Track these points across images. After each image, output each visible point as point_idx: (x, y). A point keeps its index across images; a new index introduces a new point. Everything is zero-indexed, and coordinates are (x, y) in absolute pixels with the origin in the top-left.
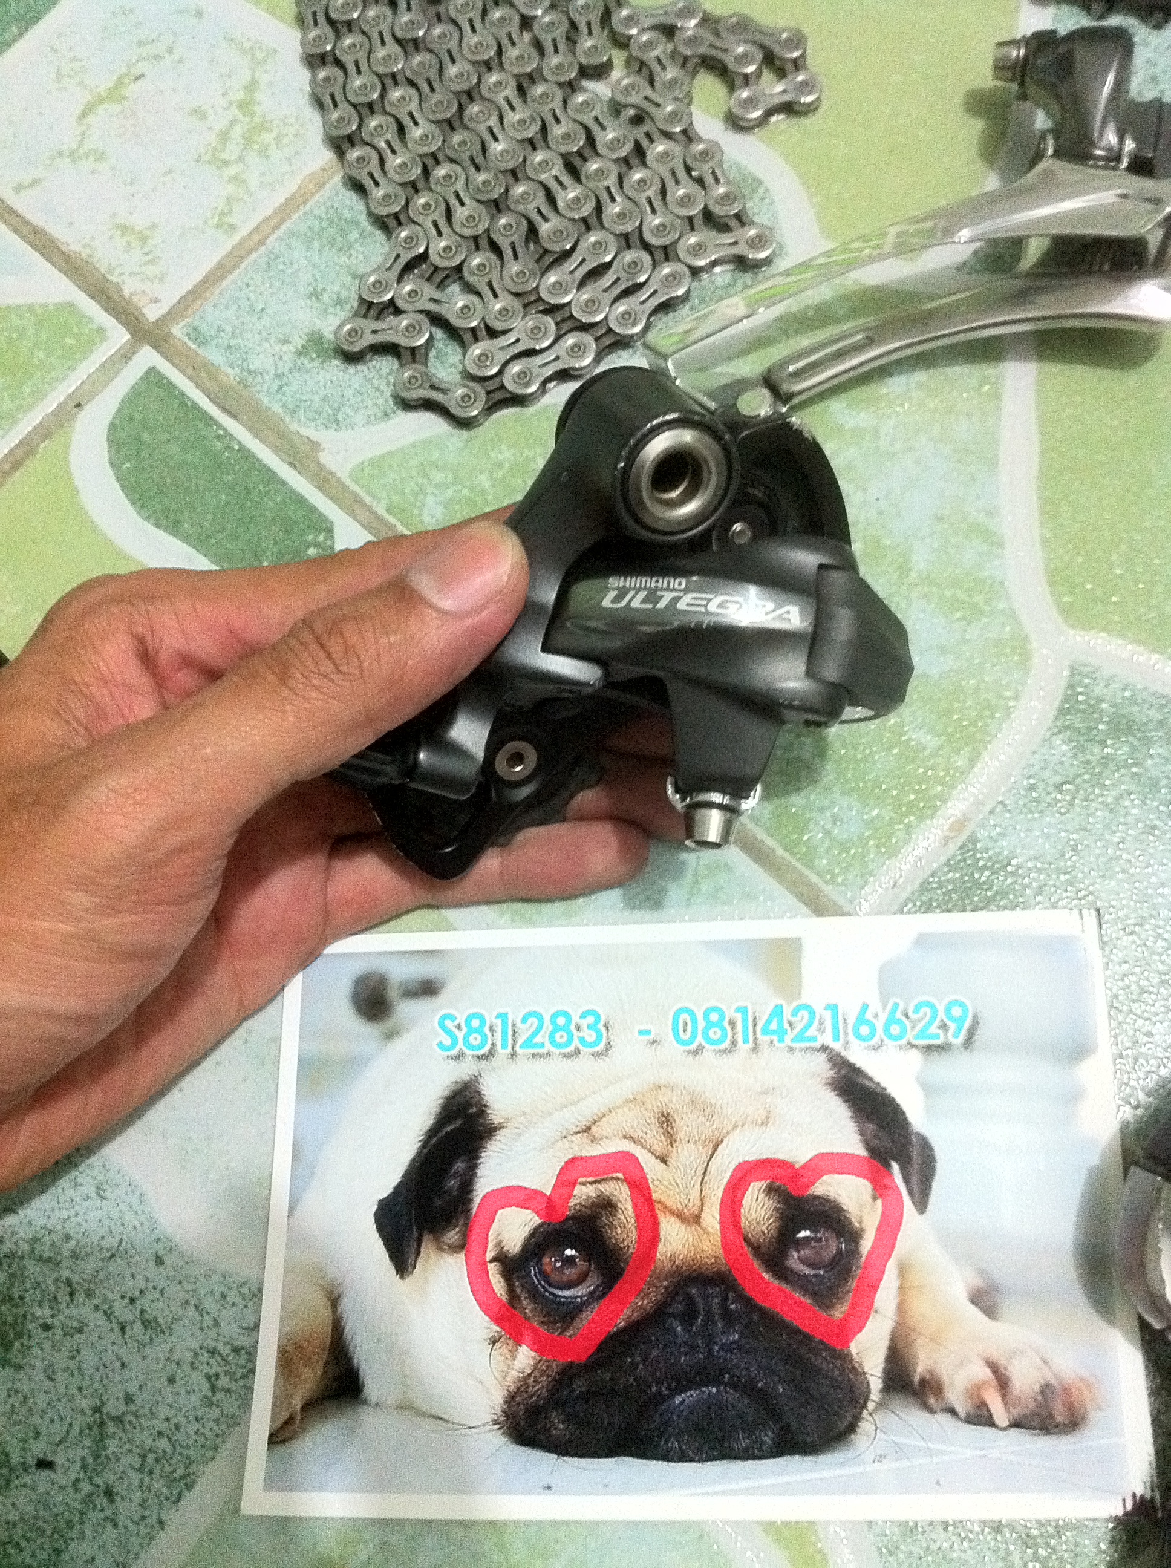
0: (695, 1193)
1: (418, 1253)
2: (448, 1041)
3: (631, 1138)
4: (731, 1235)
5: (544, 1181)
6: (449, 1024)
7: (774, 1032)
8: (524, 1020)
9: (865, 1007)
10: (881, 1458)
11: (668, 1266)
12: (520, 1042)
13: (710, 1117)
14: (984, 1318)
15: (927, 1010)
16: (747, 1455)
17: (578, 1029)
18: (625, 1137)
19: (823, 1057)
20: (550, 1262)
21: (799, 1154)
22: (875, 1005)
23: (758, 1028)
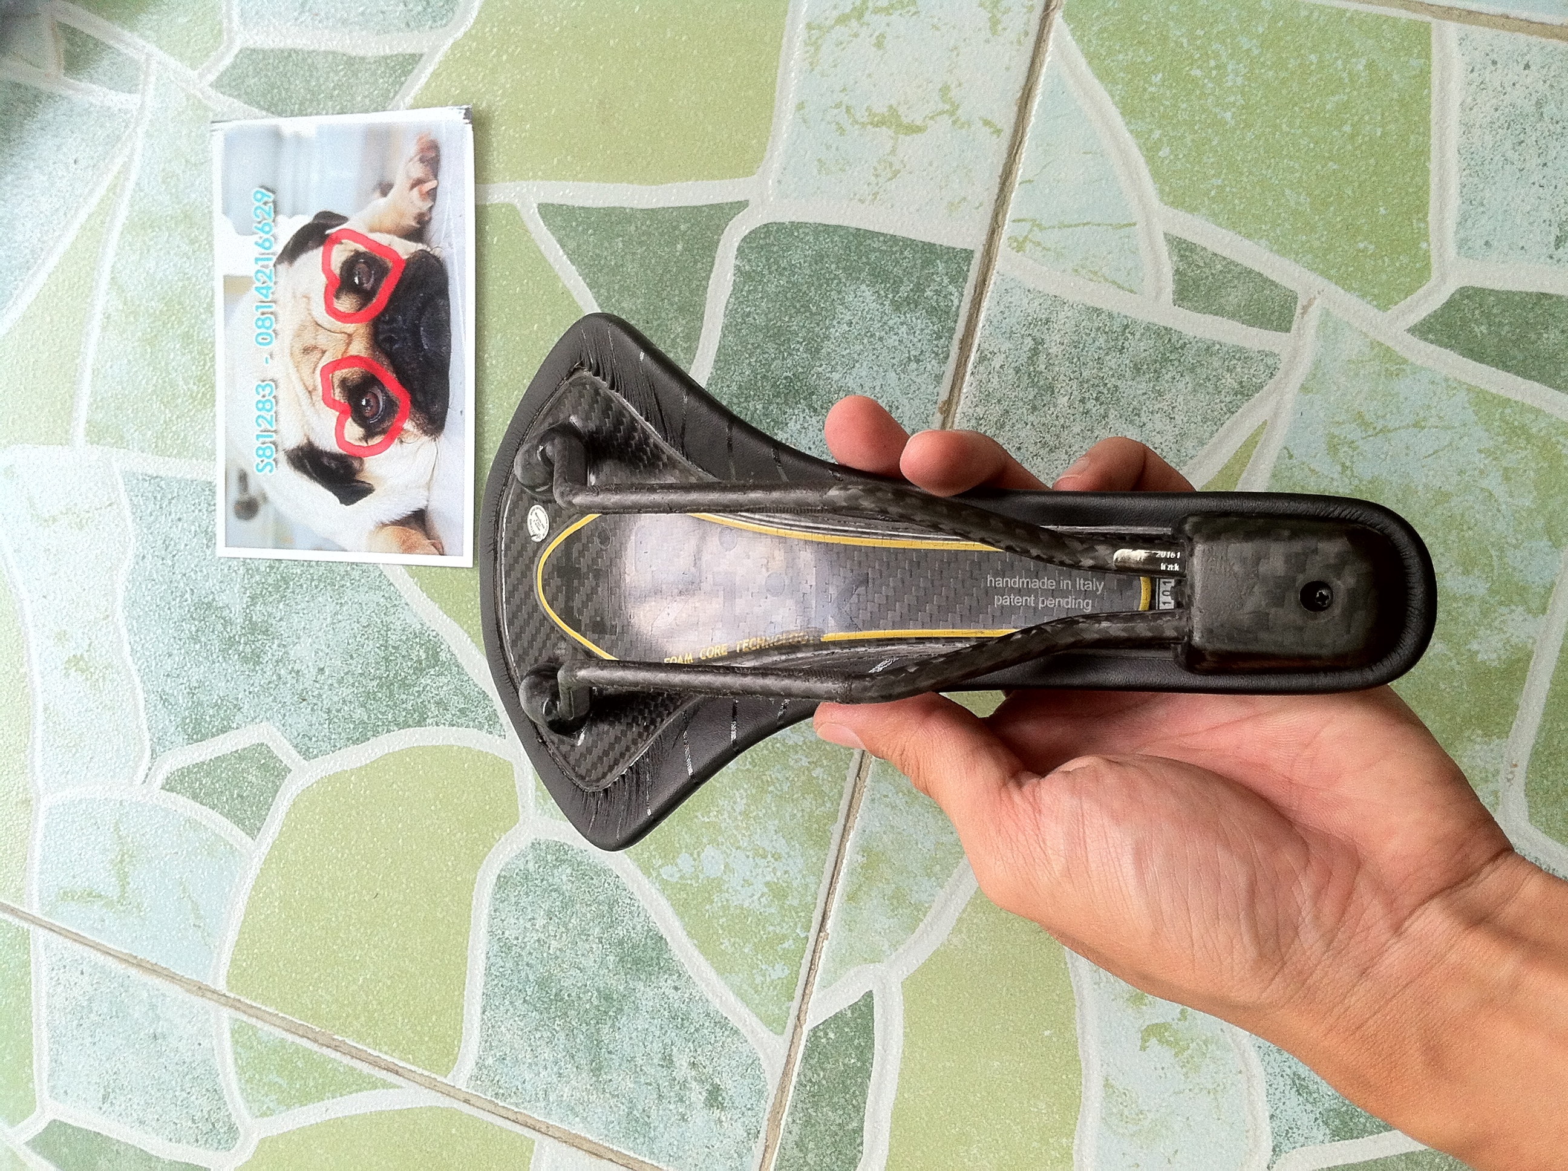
0: (339, 335)
1: (364, 482)
2: (269, 467)
3: (314, 369)
4: (358, 317)
5: (333, 416)
6: (260, 467)
8: (260, 425)
10: (450, 245)
11: (370, 352)
12: (269, 428)
14: (393, 191)
17: (264, 396)
18: (314, 373)
19: (279, 267)
20: (368, 412)
21: (322, 280)
22: (255, 238)
23: (266, 300)
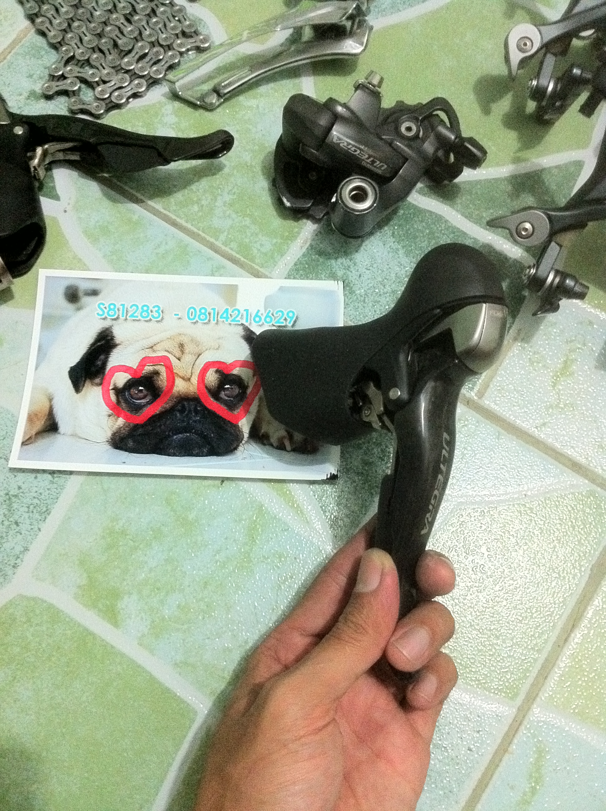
0: (190, 371)
1: (84, 385)
2: (101, 313)
3: (168, 351)
4: (201, 386)
5: (134, 364)
6: (102, 306)
7: (224, 318)
9: (259, 311)
10: (245, 458)
11: (176, 394)
13: (198, 346)
15: (281, 313)
16: (197, 455)
17: (152, 311)
18: (166, 351)
19: (242, 327)
20: (134, 391)
21: (229, 360)
22: (262, 310)
23: (219, 316)
